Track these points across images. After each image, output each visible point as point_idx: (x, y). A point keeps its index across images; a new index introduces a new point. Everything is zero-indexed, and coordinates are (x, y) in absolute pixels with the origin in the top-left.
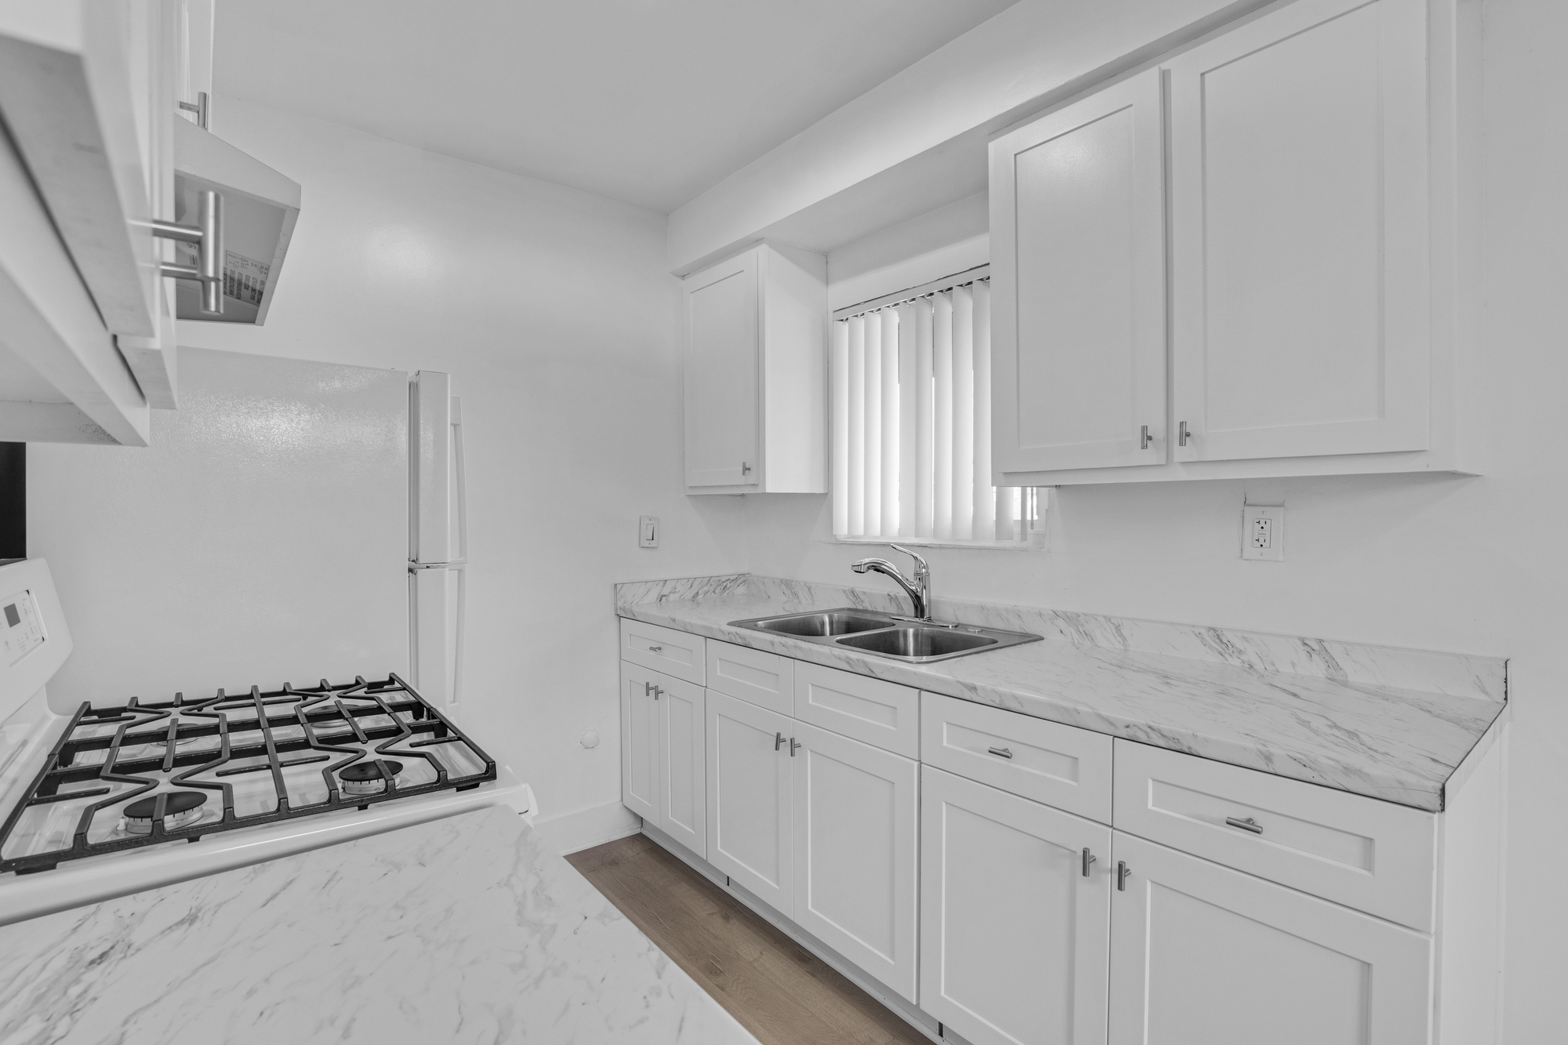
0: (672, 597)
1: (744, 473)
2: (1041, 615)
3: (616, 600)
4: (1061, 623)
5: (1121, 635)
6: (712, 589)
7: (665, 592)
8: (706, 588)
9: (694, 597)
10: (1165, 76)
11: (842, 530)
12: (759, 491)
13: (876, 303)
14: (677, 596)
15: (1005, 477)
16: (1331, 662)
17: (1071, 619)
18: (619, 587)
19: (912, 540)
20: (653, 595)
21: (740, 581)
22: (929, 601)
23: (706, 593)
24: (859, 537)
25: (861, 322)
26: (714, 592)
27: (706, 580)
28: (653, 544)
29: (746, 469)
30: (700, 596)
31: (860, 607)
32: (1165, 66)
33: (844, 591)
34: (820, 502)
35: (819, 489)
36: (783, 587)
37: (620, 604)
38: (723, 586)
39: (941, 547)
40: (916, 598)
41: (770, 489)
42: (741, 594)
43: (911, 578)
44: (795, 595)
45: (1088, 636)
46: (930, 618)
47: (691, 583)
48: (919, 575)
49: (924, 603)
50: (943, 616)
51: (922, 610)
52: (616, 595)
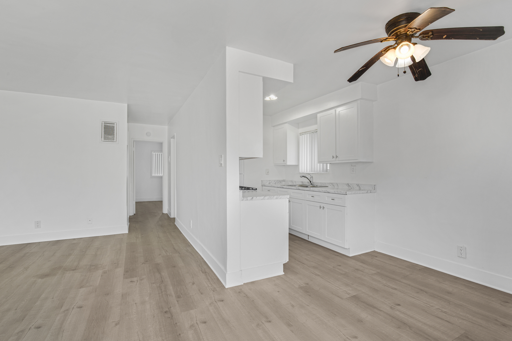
0: (271, 183)
1: (283, 162)
2: (328, 183)
3: (262, 183)
4: (330, 184)
5: (338, 185)
7: (270, 182)
8: (277, 182)
10: (335, 110)
11: (301, 171)
12: (286, 164)
13: (305, 133)
14: (272, 183)
15: (319, 162)
16: (359, 187)
17: (332, 184)
19: (311, 173)
20: (268, 183)
21: (284, 181)
22: (313, 183)
23: (277, 183)
24: (303, 172)
25: (303, 136)
27: (277, 180)
28: (268, 174)
30: (276, 183)
31: (304, 184)
32: (335, 109)
34: (297, 166)
35: (296, 164)
36: (291, 182)
38: (280, 182)
39: (315, 174)
40: (310, 182)
41: (288, 164)
42: (283, 183)
43: (310, 178)
44: (293, 183)
45: (334, 186)
46: (313, 185)
47: (275, 181)
48: (311, 178)
49: (312, 182)
50: (315, 185)
51: (312, 184)
52: (262, 182)
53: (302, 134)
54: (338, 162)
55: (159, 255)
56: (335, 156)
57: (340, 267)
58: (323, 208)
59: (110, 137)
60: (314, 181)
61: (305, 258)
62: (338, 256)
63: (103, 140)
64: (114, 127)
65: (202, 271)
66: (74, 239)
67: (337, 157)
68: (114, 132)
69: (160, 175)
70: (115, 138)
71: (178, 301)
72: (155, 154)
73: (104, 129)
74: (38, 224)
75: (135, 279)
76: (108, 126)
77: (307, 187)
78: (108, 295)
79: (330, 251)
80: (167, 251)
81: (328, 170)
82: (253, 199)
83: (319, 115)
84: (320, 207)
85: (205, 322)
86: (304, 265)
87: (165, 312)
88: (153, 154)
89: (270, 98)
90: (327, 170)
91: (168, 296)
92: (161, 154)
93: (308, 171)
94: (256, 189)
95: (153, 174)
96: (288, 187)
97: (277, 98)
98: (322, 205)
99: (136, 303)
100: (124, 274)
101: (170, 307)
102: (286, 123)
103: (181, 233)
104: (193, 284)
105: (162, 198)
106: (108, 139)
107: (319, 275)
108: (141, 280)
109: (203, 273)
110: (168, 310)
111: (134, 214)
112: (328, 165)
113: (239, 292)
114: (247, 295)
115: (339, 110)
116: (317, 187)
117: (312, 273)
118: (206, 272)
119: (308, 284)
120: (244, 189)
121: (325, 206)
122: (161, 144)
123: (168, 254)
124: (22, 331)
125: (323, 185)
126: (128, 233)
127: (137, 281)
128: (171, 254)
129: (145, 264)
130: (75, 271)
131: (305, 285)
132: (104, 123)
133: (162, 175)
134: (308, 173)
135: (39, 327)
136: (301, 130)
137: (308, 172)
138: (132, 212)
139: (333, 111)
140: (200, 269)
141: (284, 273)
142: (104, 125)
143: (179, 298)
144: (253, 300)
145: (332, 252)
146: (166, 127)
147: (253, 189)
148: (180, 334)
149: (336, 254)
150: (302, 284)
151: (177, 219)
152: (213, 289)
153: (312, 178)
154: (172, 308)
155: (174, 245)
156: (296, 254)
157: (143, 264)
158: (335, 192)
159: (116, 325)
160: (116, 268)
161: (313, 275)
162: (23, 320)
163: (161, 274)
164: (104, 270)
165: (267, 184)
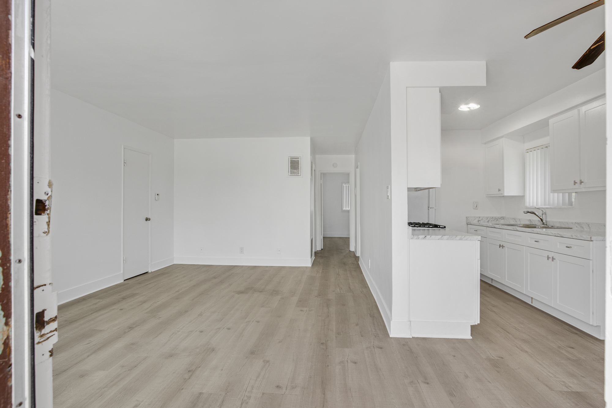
0: (482, 221)
1: (499, 191)
2: (572, 223)
4: (577, 225)
5: (589, 227)
6: (493, 220)
7: (479, 220)
8: (491, 220)
9: (488, 221)
10: (579, 111)
11: (527, 204)
12: (503, 195)
13: (535, 148)
14: (483, 221)
15: (553, 191)
17: (579, 224)
18: (467, 218)
19: (544, 207)
20: (476, 220)
21: (502, 218)
22: (546, 221)
24: (529, 206)
25: (532, 153)
26: (494, 221)
27: (492, 218)
28: (477, 208)
29: (499, 190)
30: (490, 222)
31: (532, 224)
32: (579, 108)
33: (528, 220)
34: (522, 198)
35: (521, 194)
36: (513, 220)
37: (468, 221)
38: (497, 219)
39: (551, 208)
40: (542, 220)
41: (505, 194)
42: (502, 222)
43: (541, 215)
44: (516, 221)
45: (582, 227)
46: (546, 225)
47: (487, 218)
48: (543, 214)
49: (544, 221)
50: (550, 224)
51: (544, 223)
52: (467, 219)
53: (529, 150)
54: (584, 190)
55: (333, 291)
56: (578, 182)
57: (573, 349)
58: (553, 259)
59: (295, 171)
60: (548, 220)
61: (515, 327)
62: (576, 334)
63: (290, 175)
64: (298, 161)
65: (370, 315)
66: (267, 267)
67: (581, 182)
68: (299, 167)
69: (347, 209)
70: (300, 172)
71: (336, 337)
72: (346, 186)
73: (291, 164)
74: (242, 250)
75: (305, 309)
76: (294, 161)
77: (535, 227)
78: (280, 317)
79: (565, 325)
80: (342, 289)
81: (574, 203)
82: (426, 238)
83: (551, 121)
84: (548, 258)
85: (355, 363)
86: (508, 334)
87: (322, 344)
88: (344, 186)
89: (469, 108)
90: (570, 203)
91: (329, 330)
92: (348, 186)
93: (540, 204)
94: (445, 227)
95: (344, 208)
96: (501, 227)
97: (479, 106)
98: (551, 255)
99: (299, 330)
100: (297, 303)
101: (328, 341)
102: (502, 137)
103: (362, 273)
104: (357, 325)
105: (349, 234)
106: (294, 173)
107: (526, 352)
108: (310, 311)
109: (370, 316)
110: (325, 342)
111: (322, 249)
112: (574, 194)
113: (404, 345)
114: (411, 350)
115: (584, 109)
116: (552, 227)
117: (517, 347)
118: (374, 317)
119: (502, 358)
120: (428, 226)
121: (556, 256)
122: (348, 175)
123: (342, 292)
124: (219, 328)
125: (563, 226)
126: (310, 266)
127: (306, 311)
128: (344, 292)
129: (317, 297)
130: (261, 293)
131: (496, 358)
132: (291, 158)
133: (349, 209)
134: (537, 207)
135: (229, 329)
136: (528, 145)
137: (539, 206)
138: (319, 246)
139: (575, 111)
140: (369, 313)
141: (471, 338)
142: (291, 160)
143: (339, 334)
144: (416, 357)
145: (568, 327)
146: (353, 156)
147: (440, 227)
148: (328, 366)
149: (574, 330)
150: (493, 355)
151: (360, 258)
152: (375, 334)
153: (546, 214)
154: (329, 342)
155: (351, 284)
156: (502, 318)
157: (315, 297)
158: (572, 236)
159: (280, 342)
160: (292, 296)
161: (517, 349)
162: (221, 321)
163: (329, 309)
164: (282, 296)
165: (475, 222)
